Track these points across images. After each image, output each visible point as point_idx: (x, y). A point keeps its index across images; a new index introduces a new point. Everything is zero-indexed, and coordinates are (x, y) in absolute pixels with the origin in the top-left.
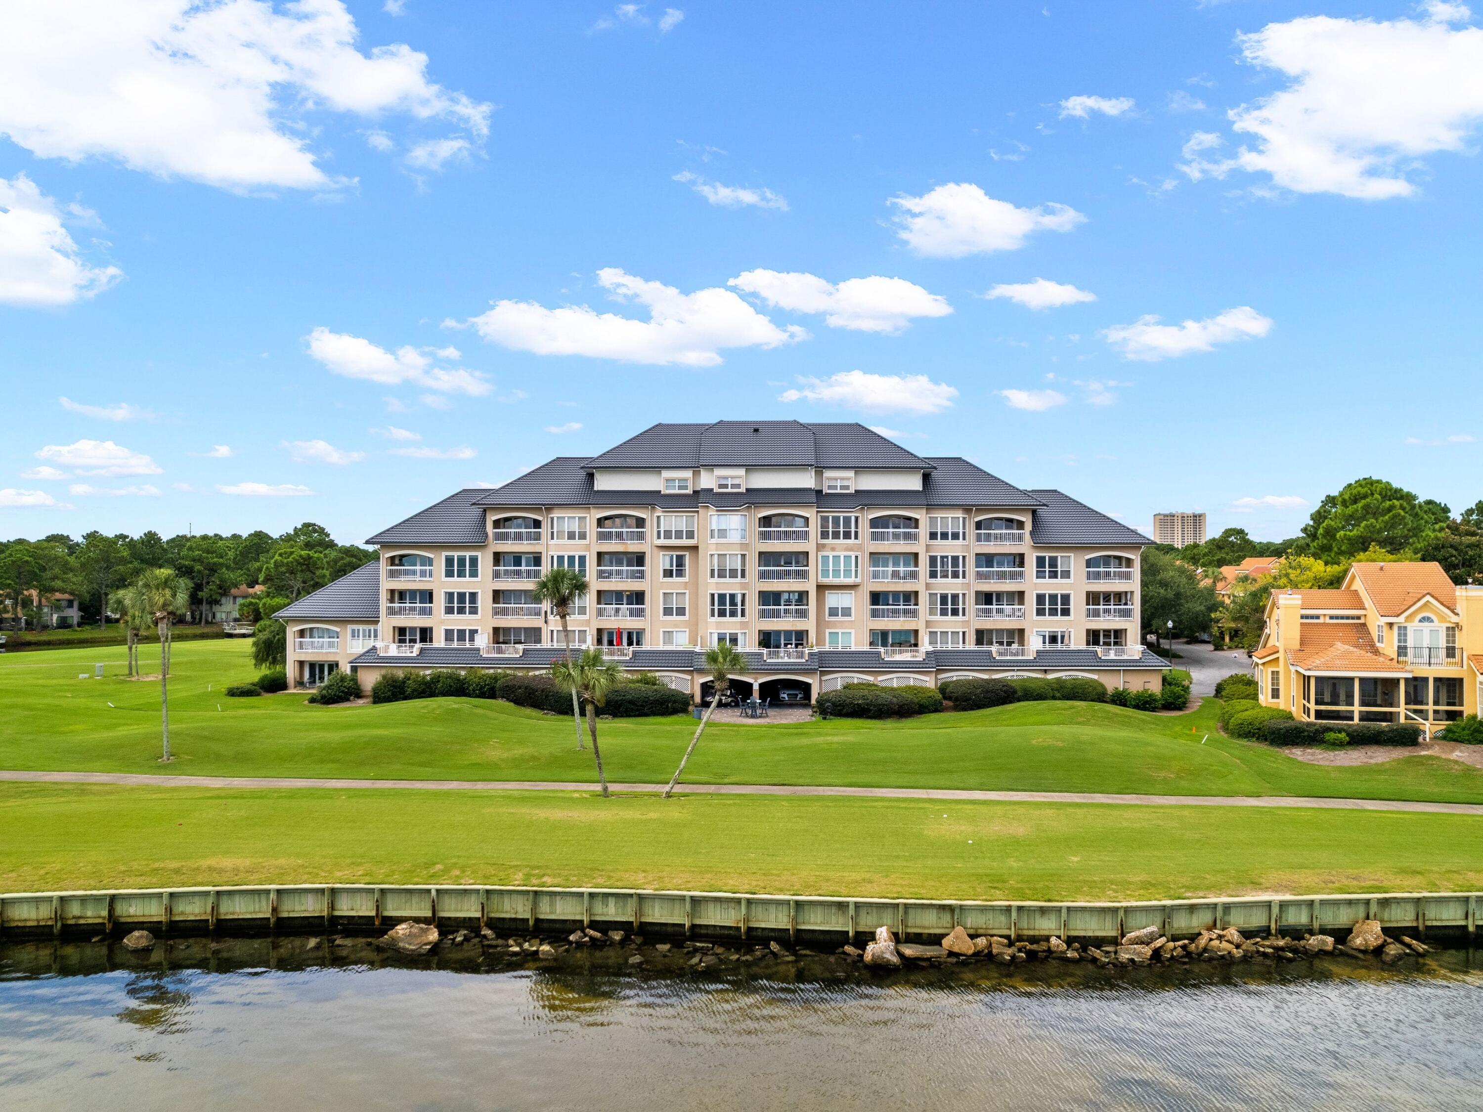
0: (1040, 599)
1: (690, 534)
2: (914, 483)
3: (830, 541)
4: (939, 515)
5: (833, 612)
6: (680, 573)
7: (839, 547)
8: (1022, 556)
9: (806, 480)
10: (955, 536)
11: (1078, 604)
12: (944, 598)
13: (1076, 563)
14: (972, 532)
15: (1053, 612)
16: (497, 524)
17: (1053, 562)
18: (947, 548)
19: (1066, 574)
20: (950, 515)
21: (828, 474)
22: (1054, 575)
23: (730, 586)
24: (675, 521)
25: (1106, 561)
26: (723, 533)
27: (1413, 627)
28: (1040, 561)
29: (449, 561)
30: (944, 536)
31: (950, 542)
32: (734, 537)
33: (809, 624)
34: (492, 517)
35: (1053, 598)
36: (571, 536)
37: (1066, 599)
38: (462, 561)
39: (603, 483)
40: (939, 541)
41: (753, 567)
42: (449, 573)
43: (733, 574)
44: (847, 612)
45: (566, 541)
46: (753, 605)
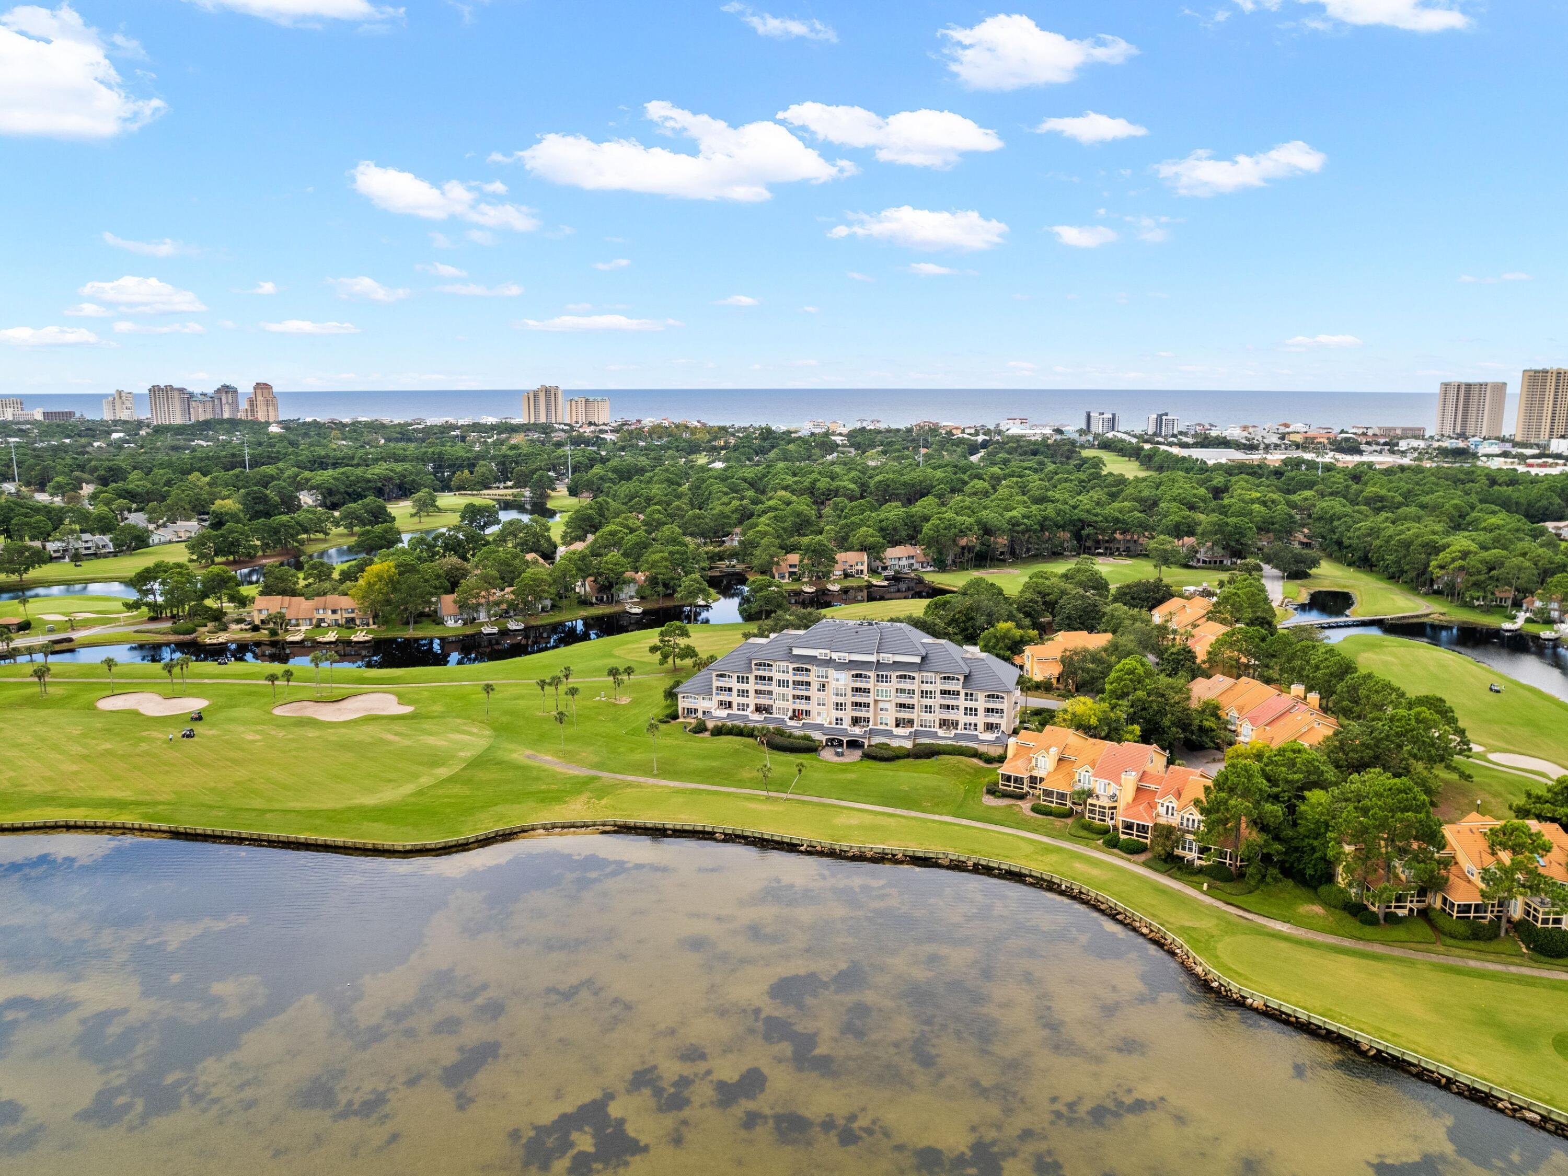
0: (966, 709)
1: (827, 677)
2: (917, 660)
3: (880, 683)
4: (925, 674)
5: (882, 710)
6: (824, 691)
7: (883, 686)
8: (958, 692)
9: (873, 658)
10: (931, 683)
11: (981, 712)
12: (926, 707)
13: (981, 696)
14: (938, 680)
15: (971, 714)
16: (756, 665)
17: (972, 695)
18: (926, 687)
19: (976, 700)
20: (929, 674)
21: (882, 655)
22: (971, 700)
23: (840, 700)
24: (822, 671)
25: (993, 696)
26: (837, 680)
27: (1040, 758)
28: (966, 694)
29: (738, 677)
30: (927, 682)
31: (929, 685)
32: (842, 682)
33: (870, 715)
34: (754, 662)
35: (971, 709)
36: (783, 672)
37: (976, 710)
38: (743, 677)
39: (796, 651)
40: (925, 684)
41: (849, 693)
42: (738, 682)
43: (841, 695)
44: (886, 710)
45: (781, 674)
46: (849, 706)
